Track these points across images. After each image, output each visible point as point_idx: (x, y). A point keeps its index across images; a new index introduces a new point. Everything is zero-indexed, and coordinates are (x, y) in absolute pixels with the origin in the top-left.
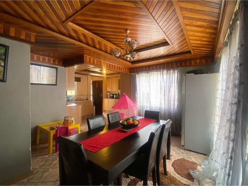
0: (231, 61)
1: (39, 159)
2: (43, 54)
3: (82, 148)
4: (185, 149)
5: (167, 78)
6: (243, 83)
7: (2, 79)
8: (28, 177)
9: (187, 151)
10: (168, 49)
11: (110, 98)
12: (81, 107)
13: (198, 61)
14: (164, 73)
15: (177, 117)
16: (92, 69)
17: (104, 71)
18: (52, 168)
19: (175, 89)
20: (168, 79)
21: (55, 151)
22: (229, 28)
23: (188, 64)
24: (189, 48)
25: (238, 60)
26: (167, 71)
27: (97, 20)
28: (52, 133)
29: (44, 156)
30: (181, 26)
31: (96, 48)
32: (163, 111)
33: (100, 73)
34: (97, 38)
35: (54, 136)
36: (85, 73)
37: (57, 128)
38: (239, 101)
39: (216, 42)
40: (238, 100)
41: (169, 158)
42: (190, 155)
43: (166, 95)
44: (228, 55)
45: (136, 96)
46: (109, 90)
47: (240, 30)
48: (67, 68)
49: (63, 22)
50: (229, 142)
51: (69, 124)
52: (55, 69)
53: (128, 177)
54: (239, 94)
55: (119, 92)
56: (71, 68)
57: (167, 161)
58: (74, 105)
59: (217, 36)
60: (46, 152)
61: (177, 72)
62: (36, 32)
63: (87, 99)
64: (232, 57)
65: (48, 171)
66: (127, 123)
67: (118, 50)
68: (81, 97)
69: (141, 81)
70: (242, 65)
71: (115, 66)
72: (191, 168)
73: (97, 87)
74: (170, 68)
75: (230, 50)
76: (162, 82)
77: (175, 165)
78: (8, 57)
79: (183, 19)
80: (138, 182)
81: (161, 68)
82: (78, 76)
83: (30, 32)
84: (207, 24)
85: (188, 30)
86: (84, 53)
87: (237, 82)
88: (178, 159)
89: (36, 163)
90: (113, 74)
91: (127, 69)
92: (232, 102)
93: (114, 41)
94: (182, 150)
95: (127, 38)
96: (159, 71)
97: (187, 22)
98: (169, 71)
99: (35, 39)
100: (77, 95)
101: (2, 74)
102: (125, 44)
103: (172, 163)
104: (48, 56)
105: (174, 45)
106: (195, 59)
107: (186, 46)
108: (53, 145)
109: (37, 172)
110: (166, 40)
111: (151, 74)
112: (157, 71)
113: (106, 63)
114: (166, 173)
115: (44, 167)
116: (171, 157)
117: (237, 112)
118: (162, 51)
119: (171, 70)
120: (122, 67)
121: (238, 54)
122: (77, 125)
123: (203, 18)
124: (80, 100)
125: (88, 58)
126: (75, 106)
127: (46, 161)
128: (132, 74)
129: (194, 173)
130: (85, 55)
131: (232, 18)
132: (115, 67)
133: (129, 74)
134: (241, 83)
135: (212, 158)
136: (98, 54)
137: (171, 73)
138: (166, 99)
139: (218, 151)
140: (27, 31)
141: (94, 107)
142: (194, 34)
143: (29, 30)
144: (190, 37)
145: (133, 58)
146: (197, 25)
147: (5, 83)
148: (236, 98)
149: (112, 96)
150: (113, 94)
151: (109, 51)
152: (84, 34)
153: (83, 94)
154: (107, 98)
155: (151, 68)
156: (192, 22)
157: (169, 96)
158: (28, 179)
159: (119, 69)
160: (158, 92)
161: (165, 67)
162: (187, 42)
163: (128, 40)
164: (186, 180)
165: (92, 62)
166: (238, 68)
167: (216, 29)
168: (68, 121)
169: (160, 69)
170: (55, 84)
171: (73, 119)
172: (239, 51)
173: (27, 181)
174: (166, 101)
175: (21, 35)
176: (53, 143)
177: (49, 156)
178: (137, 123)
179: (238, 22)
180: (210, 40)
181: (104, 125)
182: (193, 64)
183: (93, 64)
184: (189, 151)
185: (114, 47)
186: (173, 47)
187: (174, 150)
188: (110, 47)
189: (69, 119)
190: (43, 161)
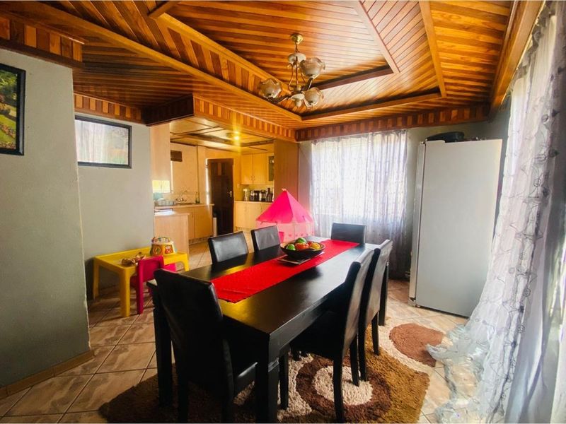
0: (534, 108)
1: (103, 326)
2: (96, 93)
3: (212, 290)
4: (416, 306)
5: (382, 152)
6: (556, 153)
7: (15, 148)
8: (86, 364)
9: (421, 310)
10: (387, 84)
11: (250, 200)
12: (187, 218)
13: (454, 113)
14: (375, 141)
15: (401, 238)
16: (207, 133)
17: (238, 137)
18: (135, 344)
19: (398, 177)
20: (384, 156)
21: (136, 312)
22: (533, 34)
23: (431, 120)
24: (436, 80)
25: (548, 105)
26: (383, 136)
27: (229, 9)
28: (129, 272)
29: (114, 322)
30: (423, 26)
31: (221, 78)
32: (370, 226)
33: (226, 142)
34: (226, 55)
35: (132, 278)
36: (192, 140)
37: (139, 262)
38: (545, 193)
39: (499, 67)
40: (543, 189)
41: (382, 323)
42: (428, 317)
43: (378, 190)
44: (527, 95)
45: (311, 194)
46: (247, 181)
47: (558, 36)
48: (153, 128)
49: (150, 13)
50: (518, 277)
51: (164, 254)
52: (126, 130)
53: (299, 360)
54: (547, 175)
55: (271, 186)
56: (162, 126)
57: (380, 328)
58: (170, 213)
59: (503, 52)
60: (117, 314)
61: (406, 139)
62: (85, 37)
63: (198, 202)
64: (536, 99)
65: (126, 350)
66: (296, 247)
67: (275, 82)
68: (185, 197)
69: (322, 160)
70: (558, 115)
71: (263, 123)
72: (428, 342)
73: (220, 173)
74: (389, 129)
75: (531, 82)
76: (371, 160)
77: (396, 337)
78: (24, 96)
79: (431, 9)
80: (319, 368)
81: (370, 129)
82: (177, 148)
83: (71, 36)
84: (483, 23)
85: (439, 36)
86: (192, 91)
87: (544, 151)
88: (402, 326)
89: (99, 335)
90: (258, 143)
91: (290, 132)
92: (530, 194)
93: (265, 62)
94: (410, 308)
95: (298, 55)
96: (363, 136)
97: (437, 15)
98: (386, 137)
99: (84, 55)
100: (175, 194)
101: (14, 135)
102: (292, 71)
103: (389, 332)
104: (108, 98)
105: (402, 73)
106: (446, 108)
107: (428, 77)
108: (131, 300)
109: (102, 353)
110: (385, 61)
111: (345, 143)
112: (360, 137)
113: (244, 116)
114: (376, 350)
115: (116, 343)
116: (386, 322)
117: (539, 215)
118: (372, 88)
119: (392, 133)
120: (279, 128)
121: (551, 91)
122: (182, 256)
123: (474, 8)
124: (181, 204)
125: (202, 103)
126: (173, 216)
127: (119, 330)
128: (301, 142)
129: (435, 350)
130: (195, 96)
131: (539, 8)
132: (263, 126)
133: (295, 142)
134: (553, 153)
135: (477, 317)
136: (225, 94)
137: (391, 140)
138: (378, 201)
139: (491, 302)
140: (63, 36)
141: (215, 219)
142: (452, 46)
143: (67, 32)
144: (441, 54)
145: (310, 102)
146: (461, 25)
147: (22, 157)
148: (539, 188)
149: (255, 196)
150: (255, 192)
151: (251, 87)
152: (197, 44)
153: (188, 191)
154: (243, 200)
155: (346, 131)
156: (450, 17)
157: (384, 194)
158: (85, 368)
159: (274, 132)
160: (361, 184)
161: (379, 127)
162: (433, 66)
163: (300, 60)
164: (418, 363)
165: (211, 112)
166: (548, 120)
167: (501, 34)
168: (160, 247)
169: (367, 131)
170: (127, 163)
171: (172, 243)
172: (552, 83)
173: (82, 371)
174: (378, 205)
175: (51, 45)
176: (131, 294)
177: (123, 321)
178: (318, 248)
179: (554, 19)
180: (486, 62)
181: (244, 253)
182: (442, 119)
183: (213, 117)
184: (425, 310)
185: (264, 76)
186: (399, 80)
187: (393, 308)
188: (256, 76)
189: (163, 242)
190: (112, 330)
